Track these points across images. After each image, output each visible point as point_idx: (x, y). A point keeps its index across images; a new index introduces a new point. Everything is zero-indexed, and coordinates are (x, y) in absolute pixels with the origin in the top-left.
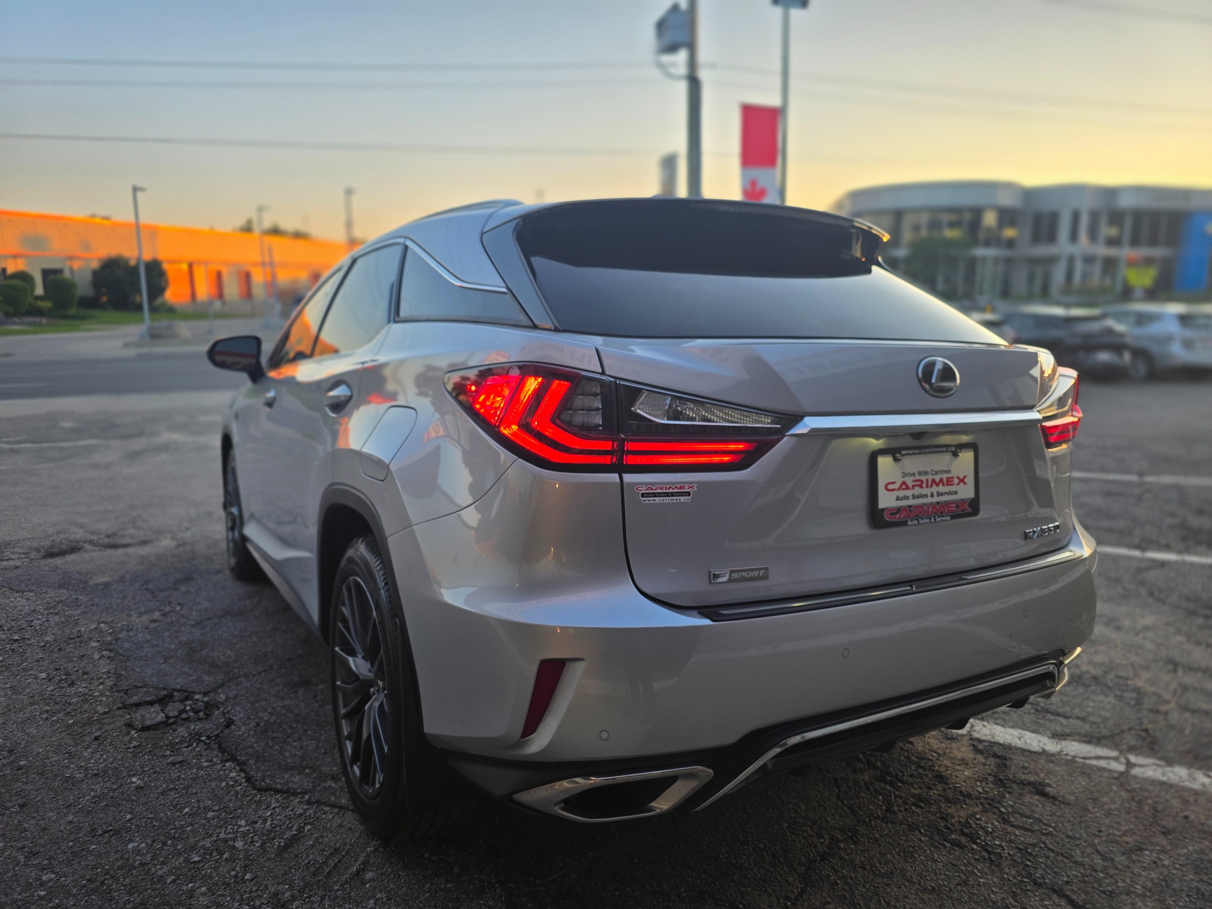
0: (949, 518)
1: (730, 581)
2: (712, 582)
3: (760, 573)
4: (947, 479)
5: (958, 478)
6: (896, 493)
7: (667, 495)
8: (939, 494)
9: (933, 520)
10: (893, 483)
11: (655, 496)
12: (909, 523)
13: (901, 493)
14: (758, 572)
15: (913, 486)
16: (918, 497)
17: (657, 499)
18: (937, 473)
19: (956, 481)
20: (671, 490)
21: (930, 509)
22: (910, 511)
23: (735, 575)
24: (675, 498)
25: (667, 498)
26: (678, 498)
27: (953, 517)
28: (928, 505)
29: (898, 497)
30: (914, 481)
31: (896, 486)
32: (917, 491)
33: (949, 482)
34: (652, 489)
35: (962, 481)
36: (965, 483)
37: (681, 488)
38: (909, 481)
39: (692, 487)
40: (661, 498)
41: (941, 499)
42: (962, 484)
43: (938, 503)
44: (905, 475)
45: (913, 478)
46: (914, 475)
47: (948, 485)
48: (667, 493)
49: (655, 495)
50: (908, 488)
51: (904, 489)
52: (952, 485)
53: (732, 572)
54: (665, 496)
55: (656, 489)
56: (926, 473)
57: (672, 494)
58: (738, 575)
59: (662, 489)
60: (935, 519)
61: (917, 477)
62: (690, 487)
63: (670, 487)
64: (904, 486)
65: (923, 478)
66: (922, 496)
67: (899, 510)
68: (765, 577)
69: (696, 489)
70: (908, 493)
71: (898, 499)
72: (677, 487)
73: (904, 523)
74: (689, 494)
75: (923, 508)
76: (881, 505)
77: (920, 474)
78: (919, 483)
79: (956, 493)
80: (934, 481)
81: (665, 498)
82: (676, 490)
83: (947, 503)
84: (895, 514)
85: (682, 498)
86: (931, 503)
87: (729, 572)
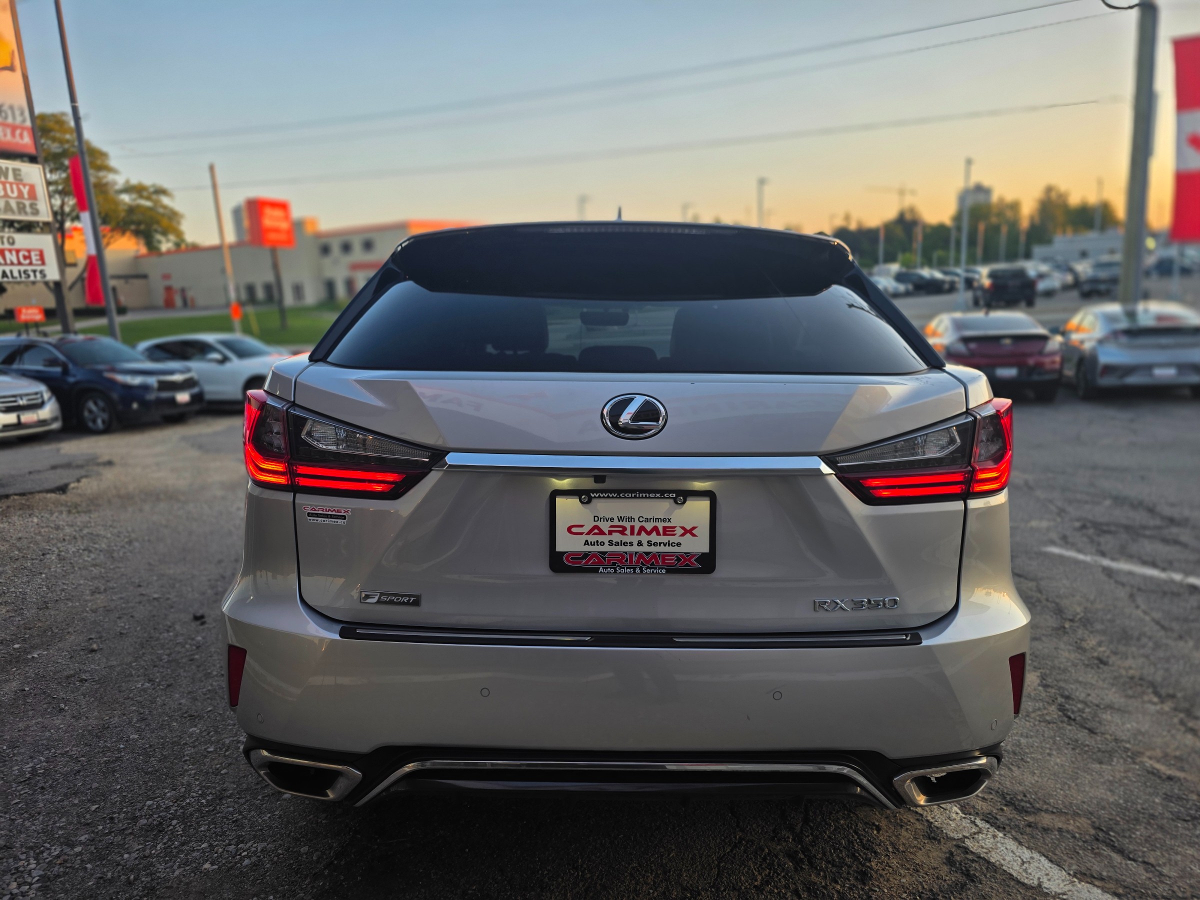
0: (664, 571)
1: (379, 602)
2: (362, 601)
3: (410, 600)
4: (664, 528)
5: (683, 528)
6: (584, 538)
7: (327, 516)
8: (650, 543)
9: (638, 571)
10: (582, 526)
11: (318, 517)
12: (601, 570)
13: (592, 538)
14: (408, 598)
15: (610, 533)
16: (617, 544)
17: (320, 519)
18: (647, 520)
19: (679, 531)
20: (330, 513)
21: (635, 559)
22: (604, 559)
23: (384, 598)
24: (333, 520)
25: (327, 519)
26: (336, 520)
27: (669, 571)
28: (631, 555)
29: (587, 541)
30: (611, 526)
31: (586, 529)
32: (616, 537)
33: (668, 531)
34: (315, 510)
35: (690, 531)
36: (694, 535)
37: (338, 511)
38: (605, 526)
39: (347, 512)
40: (323, 519)
41: (653, 549)
42: (688, 535)
43: (647, 553)
44: (596, 518)
45: (610, 523)
46: (612, 520)
47: (664, 534)
48: (327, 515)
49: (318, 515)
50: (601, 533)
51: (595, 534)
52: (674, 535)
53: (382, 594)
54: (325, 518)
55: (318, 510)
56: (631, 519)
57: (331, 517)
58: (387, 598)
59: (323, 511)
60: (642, 571)
61: (616, 523)
62: (345, 512)
63: (329, 510)
64: (596, 530)
65: (627, 525)
66: (625, 544)
67: (586, 555)
68: (417, 603)
69: (350, 514)
70: (605, 539)
71: (586, 543)
72: (334, 510)
73: (596, 570)
74: (344, 517)
75: (623, 557)
76: (560, 548)
77: (620, 519)
78: (621, 529)
79: (679, 544)
80: (642, 529)
81: (325, 519)
82: (334, 513)
83: (664, 555)
84: (582, 559)
85: (339, 521)
86: (636, 553)
87: (379, 594)
